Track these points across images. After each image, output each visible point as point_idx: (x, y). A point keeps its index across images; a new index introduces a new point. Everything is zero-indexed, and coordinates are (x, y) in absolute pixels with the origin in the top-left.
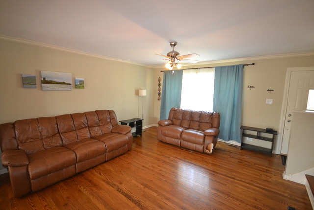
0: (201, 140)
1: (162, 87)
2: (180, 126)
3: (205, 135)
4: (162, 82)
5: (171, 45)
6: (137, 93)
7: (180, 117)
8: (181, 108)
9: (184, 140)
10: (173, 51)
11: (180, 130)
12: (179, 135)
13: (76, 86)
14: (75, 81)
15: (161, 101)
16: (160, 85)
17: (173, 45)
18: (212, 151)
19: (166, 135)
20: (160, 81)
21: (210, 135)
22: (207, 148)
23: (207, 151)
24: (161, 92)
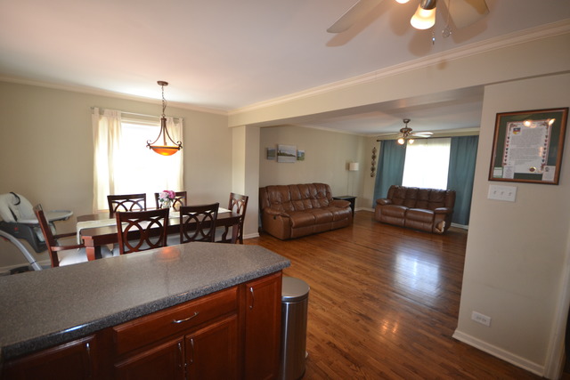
0: (431, 218)
1: (377, 160)
2: (403, 205)
3: (435, 213)
4: (378, 154)
5: (404, 122)
6: (348, 167)
7: (403, 196)
8: (403, 185)
9: (409, 219)
10: (406, 128)
11: (405, 208)
12: (403, 214)
13: (298, 158)
14: (298, 153)
15: (374, 178)
16: (374, 157)
17: (407, 122)
18: (443, 230)
19: (387, 215)
20: (374, 152)
21: (441, 213)
22: (437, 227)
23: (437, 230)
24: (376, 166)
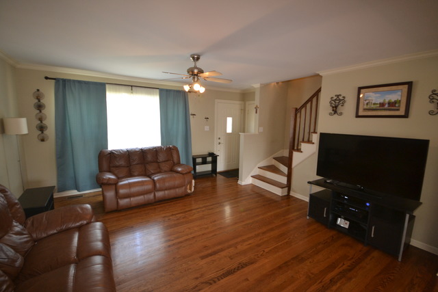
1: (47, 111)
4: (49, 101)
5: (193, 58)
9: (161, 190)
10: (195, 67)
16: (39, 107)
18: (193, 189)
20: (38, 98)
